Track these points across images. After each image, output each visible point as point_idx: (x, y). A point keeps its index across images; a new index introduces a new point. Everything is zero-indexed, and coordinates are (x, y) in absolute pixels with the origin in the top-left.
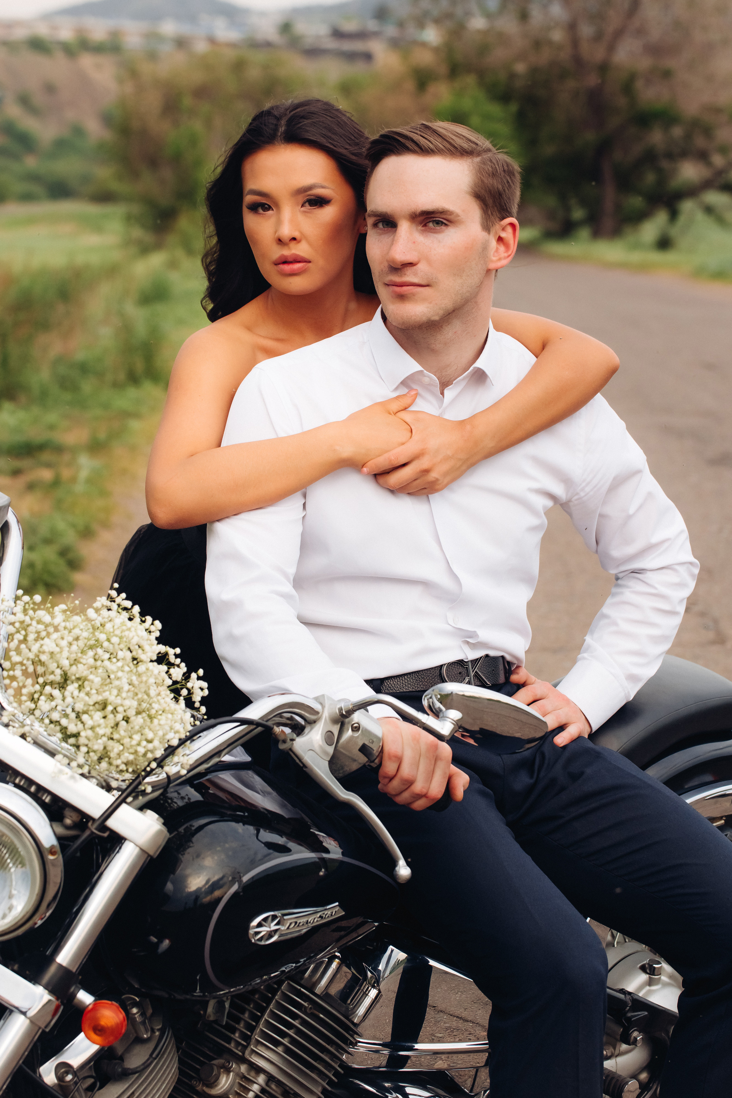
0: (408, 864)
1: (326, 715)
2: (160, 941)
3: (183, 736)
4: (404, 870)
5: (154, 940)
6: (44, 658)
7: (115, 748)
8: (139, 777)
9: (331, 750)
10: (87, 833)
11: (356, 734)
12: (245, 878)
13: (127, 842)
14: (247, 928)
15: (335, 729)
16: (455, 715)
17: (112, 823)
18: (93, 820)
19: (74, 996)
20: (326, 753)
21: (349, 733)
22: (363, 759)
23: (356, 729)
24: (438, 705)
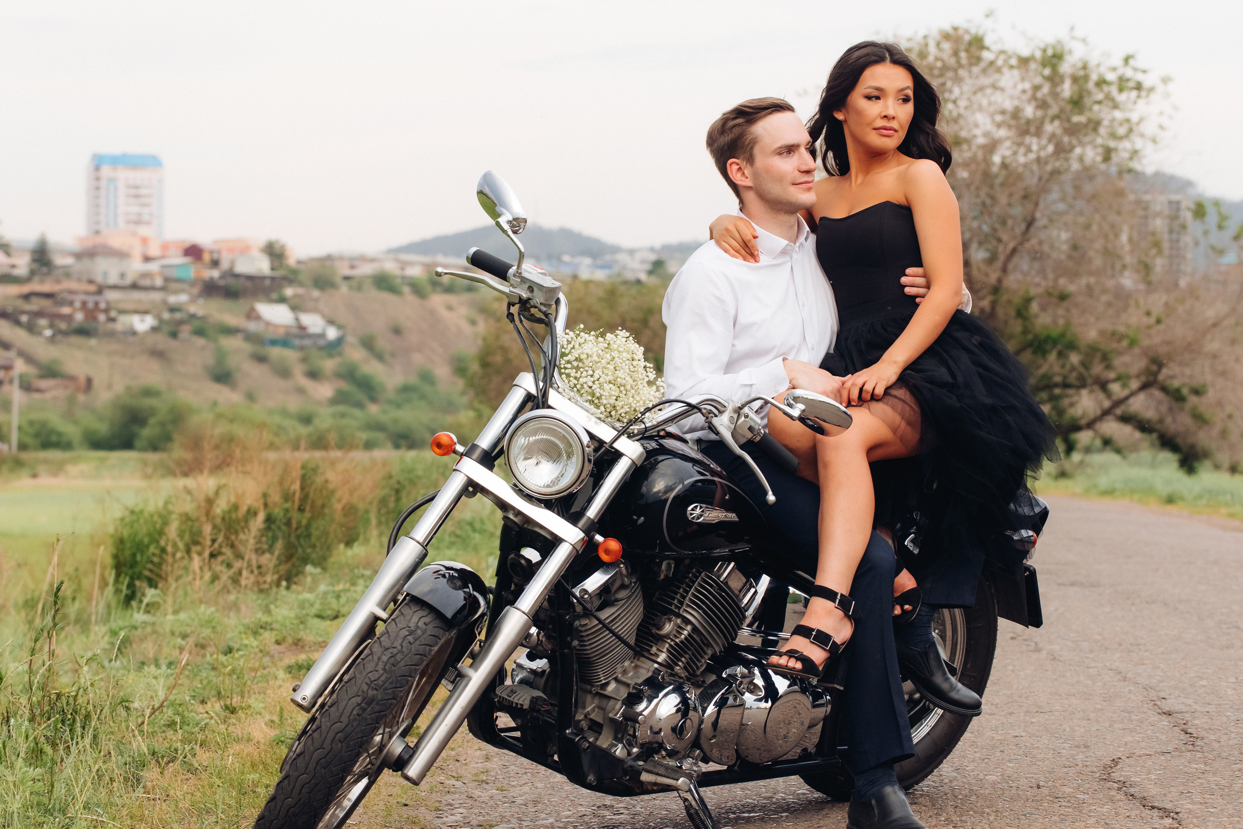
0: (774, 494)
1: (730, 408)
2: (639, 518)
3: (655, 403)
4: (771, 498)
5: (635, 517)
6: (583, 357)
7: (619, 404)
8: (631, 422)
9: (733, 426)
10: (603, 449)
11: (747, 420)
12: (686, 482)
13: (624, 457)
14: (686, 510)
15: (735, 416)
16: (801, 406)
17: (615, 445)
18: (606, 443)
19: (593, 536)
20: (730, 428)
21: (743, 419)
22: (749, 435)
23: (747, 416)
24: (792, 402)
